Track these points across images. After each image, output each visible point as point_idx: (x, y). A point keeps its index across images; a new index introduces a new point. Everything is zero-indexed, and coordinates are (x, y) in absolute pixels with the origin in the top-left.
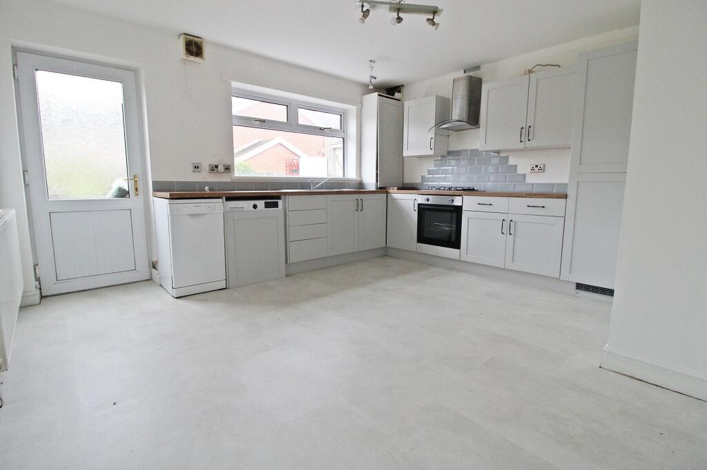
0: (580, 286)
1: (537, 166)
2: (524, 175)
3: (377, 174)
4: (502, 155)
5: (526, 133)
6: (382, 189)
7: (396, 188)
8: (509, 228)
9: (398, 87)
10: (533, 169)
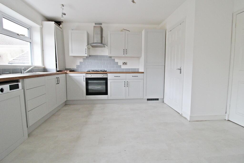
0: (148, 100)
1: (125, 63)
2: (121, 66)
3: (56, 64)
4: (113, 58)
5: (125, 51)
6: (59, 71)
7: (69, 71)
8: (127, 84)
9: (61, 22)
10: (123, 64)
